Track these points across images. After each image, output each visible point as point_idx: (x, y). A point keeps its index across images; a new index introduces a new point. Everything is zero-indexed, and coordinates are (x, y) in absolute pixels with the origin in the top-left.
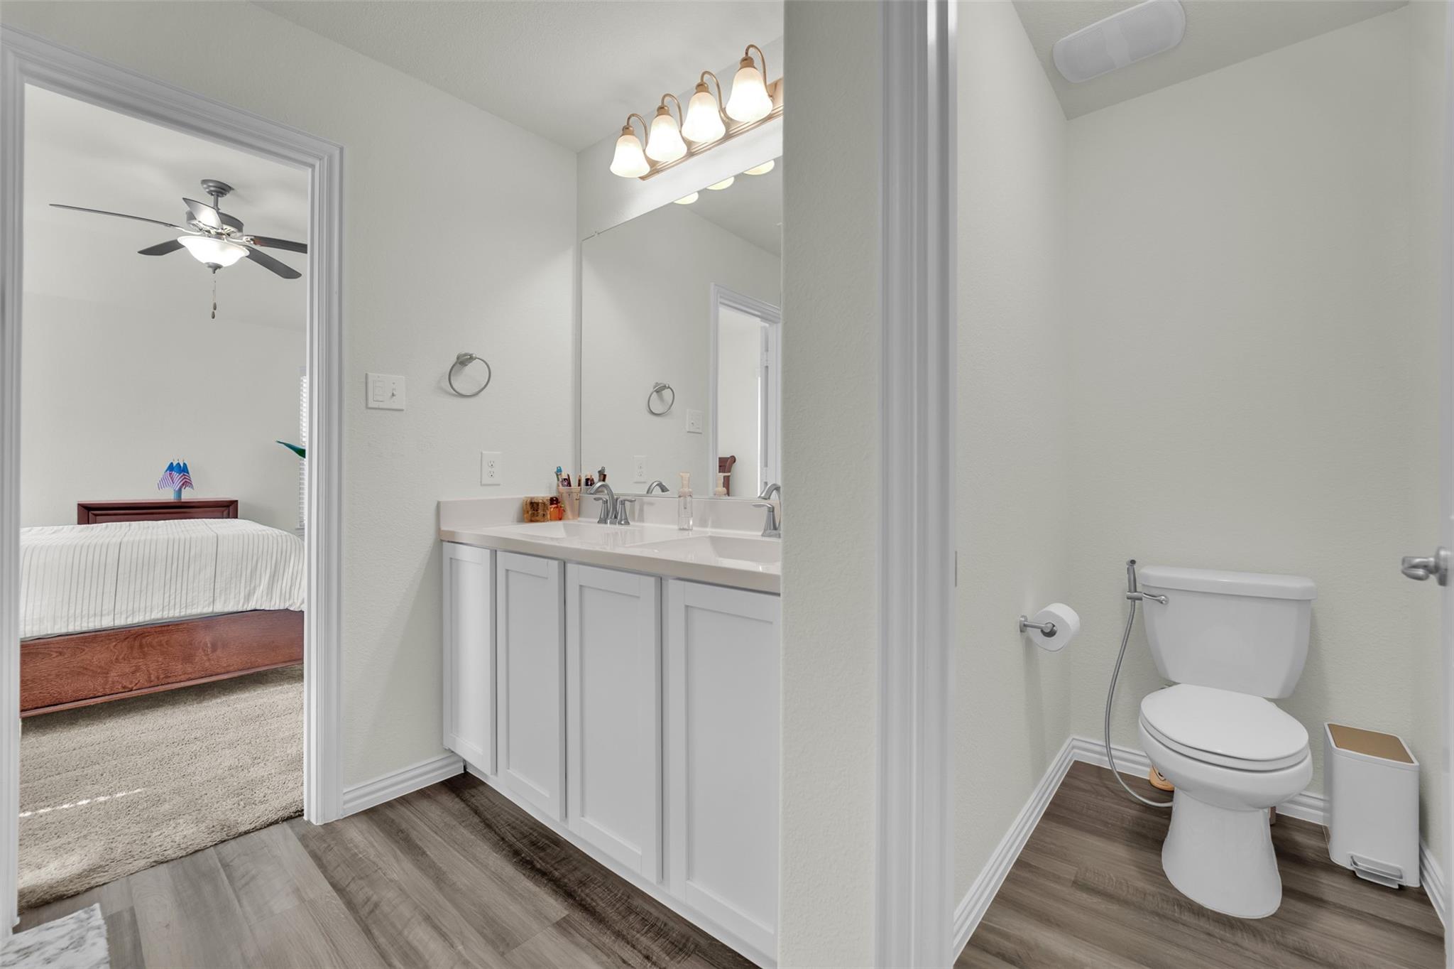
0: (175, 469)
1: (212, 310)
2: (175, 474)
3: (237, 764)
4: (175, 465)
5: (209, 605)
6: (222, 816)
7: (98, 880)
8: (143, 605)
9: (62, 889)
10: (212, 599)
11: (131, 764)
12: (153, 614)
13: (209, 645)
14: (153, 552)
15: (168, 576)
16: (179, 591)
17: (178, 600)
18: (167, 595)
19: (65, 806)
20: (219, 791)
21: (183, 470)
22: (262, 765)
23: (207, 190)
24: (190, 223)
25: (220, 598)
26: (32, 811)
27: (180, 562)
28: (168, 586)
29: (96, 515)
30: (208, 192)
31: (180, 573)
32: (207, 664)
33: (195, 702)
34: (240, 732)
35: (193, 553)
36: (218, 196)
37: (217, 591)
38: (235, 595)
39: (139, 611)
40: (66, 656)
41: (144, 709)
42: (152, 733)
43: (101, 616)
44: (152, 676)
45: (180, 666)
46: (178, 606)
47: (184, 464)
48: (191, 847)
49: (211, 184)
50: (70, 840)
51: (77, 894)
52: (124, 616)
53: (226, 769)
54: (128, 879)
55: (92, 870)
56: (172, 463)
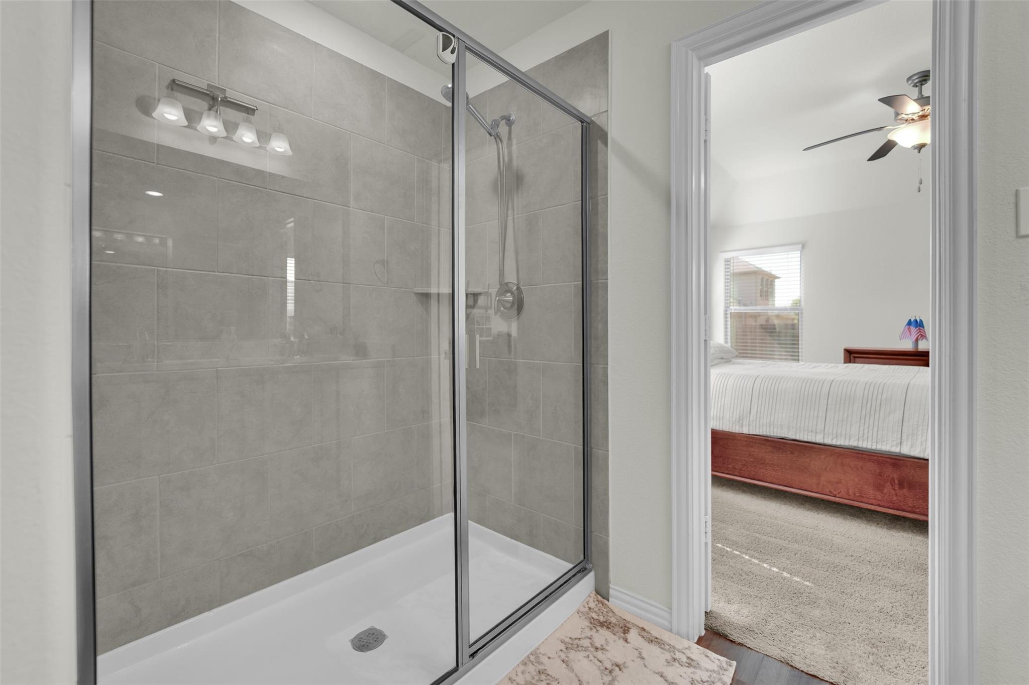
0: (912, 324)
1: (918, 185)
2: (913, 328)
3: (889, 610)
4: (912, 320)
5: (897, 445)
6: (849, 658)
7: (748, 641)
8: (843, 432)
9: (728, 631)
10: (899, 441)
11: (816, 556)
12: (851, 442)
13: (896, 481)
14: (853, 390)
15: (864, 412)
16: (871, 427)
17: (870, 434)
18: (862, 428)
19: (765, 565)
20: (861, 628)
21: (919, 324)
22: (911, 628)
23: (912, 84)
24: (897, 120)
25: (907, 442)
26: (749, 557)
27: (874, 403)
28: (862, 421)
29: (855, 357)
30: (913, 86)
31: (873, 413)
32: (895, 498)
33: (886, 527)
34: (908, 579)
35: (884, 396)
36: (922, 85)
37: (904, 435)
38: (921, 443)
39: (841, 436)
40: (795, 455)
41: (847, 515)
42: (843, 538)
43: (816, 433)
44: (850, 491)
45: (871, 491)
46: (870, 439)
47: (921, 320)
48: (812, 667)
49: (914, 78)
50: (752, 594)
51: (732, 642)
52: (830, 437)
53: (878, 609)
54: (763, 657)
55: (748, 629)
56: (910, 320)
